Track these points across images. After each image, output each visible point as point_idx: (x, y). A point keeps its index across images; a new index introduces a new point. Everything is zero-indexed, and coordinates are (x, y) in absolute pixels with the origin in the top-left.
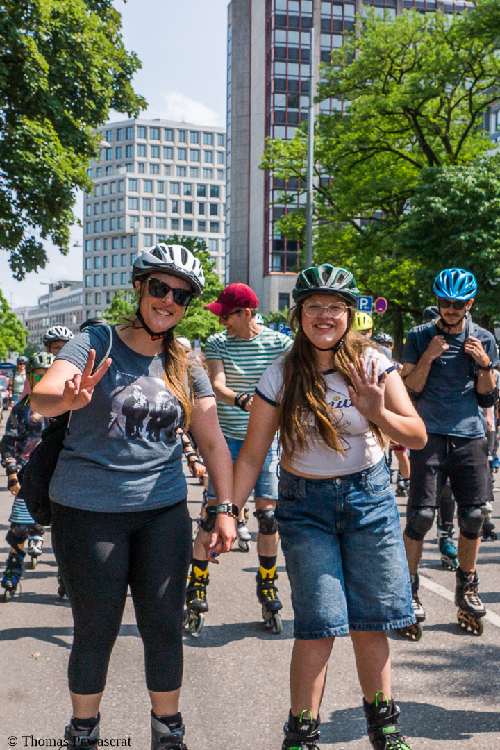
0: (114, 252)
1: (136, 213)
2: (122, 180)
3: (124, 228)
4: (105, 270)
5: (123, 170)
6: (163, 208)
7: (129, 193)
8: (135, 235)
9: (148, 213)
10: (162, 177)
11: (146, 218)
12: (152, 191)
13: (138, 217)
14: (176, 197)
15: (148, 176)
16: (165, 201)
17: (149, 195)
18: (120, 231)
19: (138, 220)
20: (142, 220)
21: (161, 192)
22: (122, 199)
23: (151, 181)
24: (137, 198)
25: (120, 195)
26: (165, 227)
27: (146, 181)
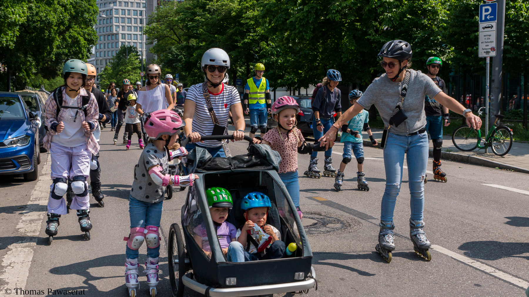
0: (108, 42)
1: (118, 24)
2: (111, 10)
3: (113, 31)
4: (105, 50)
5: (112, 5)
6: (130, 22)
7: (114, 15)
8: (117, 34)
9: (123, 24)
10: (129, 8)
11: (122, 26)
12: (125, 14)
13: (119, 26)
14: (136, 17)
15: (123, 8)
16: (131, 18)
17: (124, 16)
18: (111, 32)
19: (119, 28)
20: (121, 27)
21: (129, 14)
22: (111, 18)
23: (125, 10)
24: (118, 18)
25: (111, 16)
26: (131, 31)
27: (122, 10)
